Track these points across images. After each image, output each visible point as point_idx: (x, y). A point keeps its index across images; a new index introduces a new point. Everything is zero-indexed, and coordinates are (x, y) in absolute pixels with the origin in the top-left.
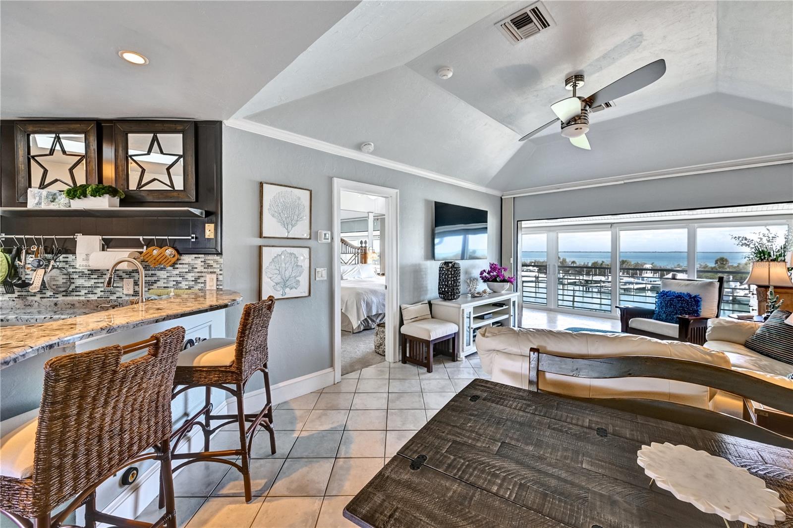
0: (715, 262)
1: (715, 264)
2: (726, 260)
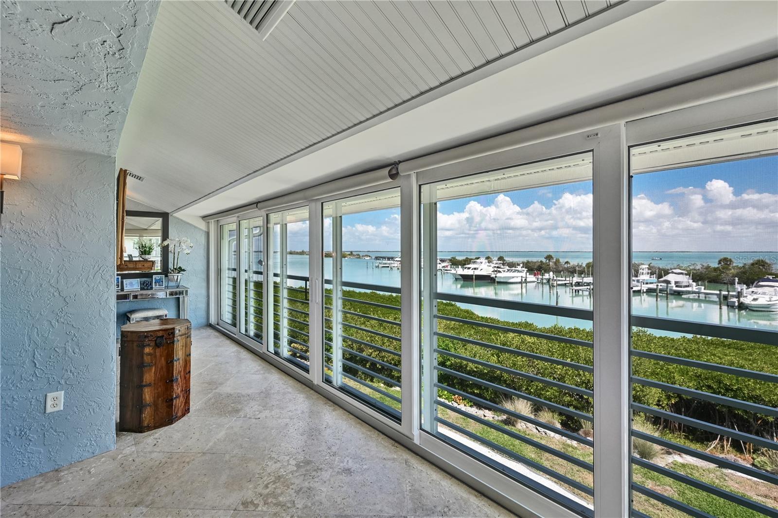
0: (718, 263)
1: (719, 264)
2: (731, 261)
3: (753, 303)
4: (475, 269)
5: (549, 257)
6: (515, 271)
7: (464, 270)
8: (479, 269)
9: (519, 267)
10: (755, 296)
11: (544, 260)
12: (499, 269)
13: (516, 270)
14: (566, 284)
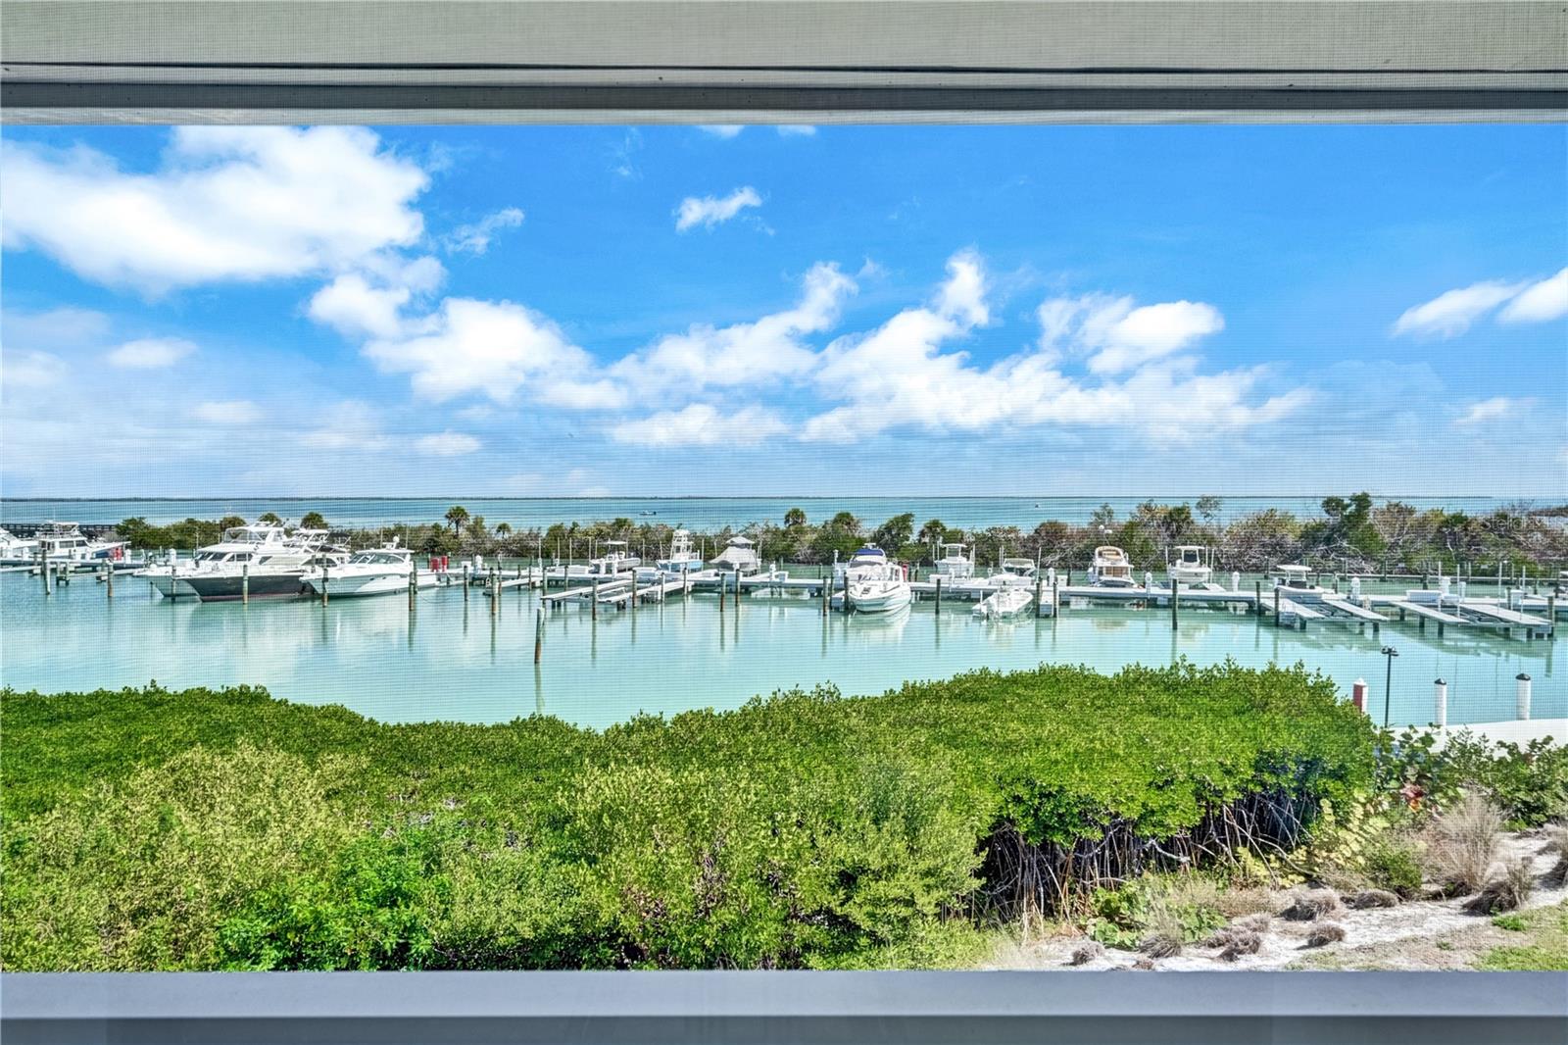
1: (787, 523)
2: (800, 515)
3: (866, 597)
4: (241, 557)
5: (457, 515)
6: (378, 558)
7: (202, 562)
8: (256, 559)
9: (389, 545)
10: (866, 584)
11: (444, 523)
12: (329, 555)
13: (381, 556)
14: (519, 586)
